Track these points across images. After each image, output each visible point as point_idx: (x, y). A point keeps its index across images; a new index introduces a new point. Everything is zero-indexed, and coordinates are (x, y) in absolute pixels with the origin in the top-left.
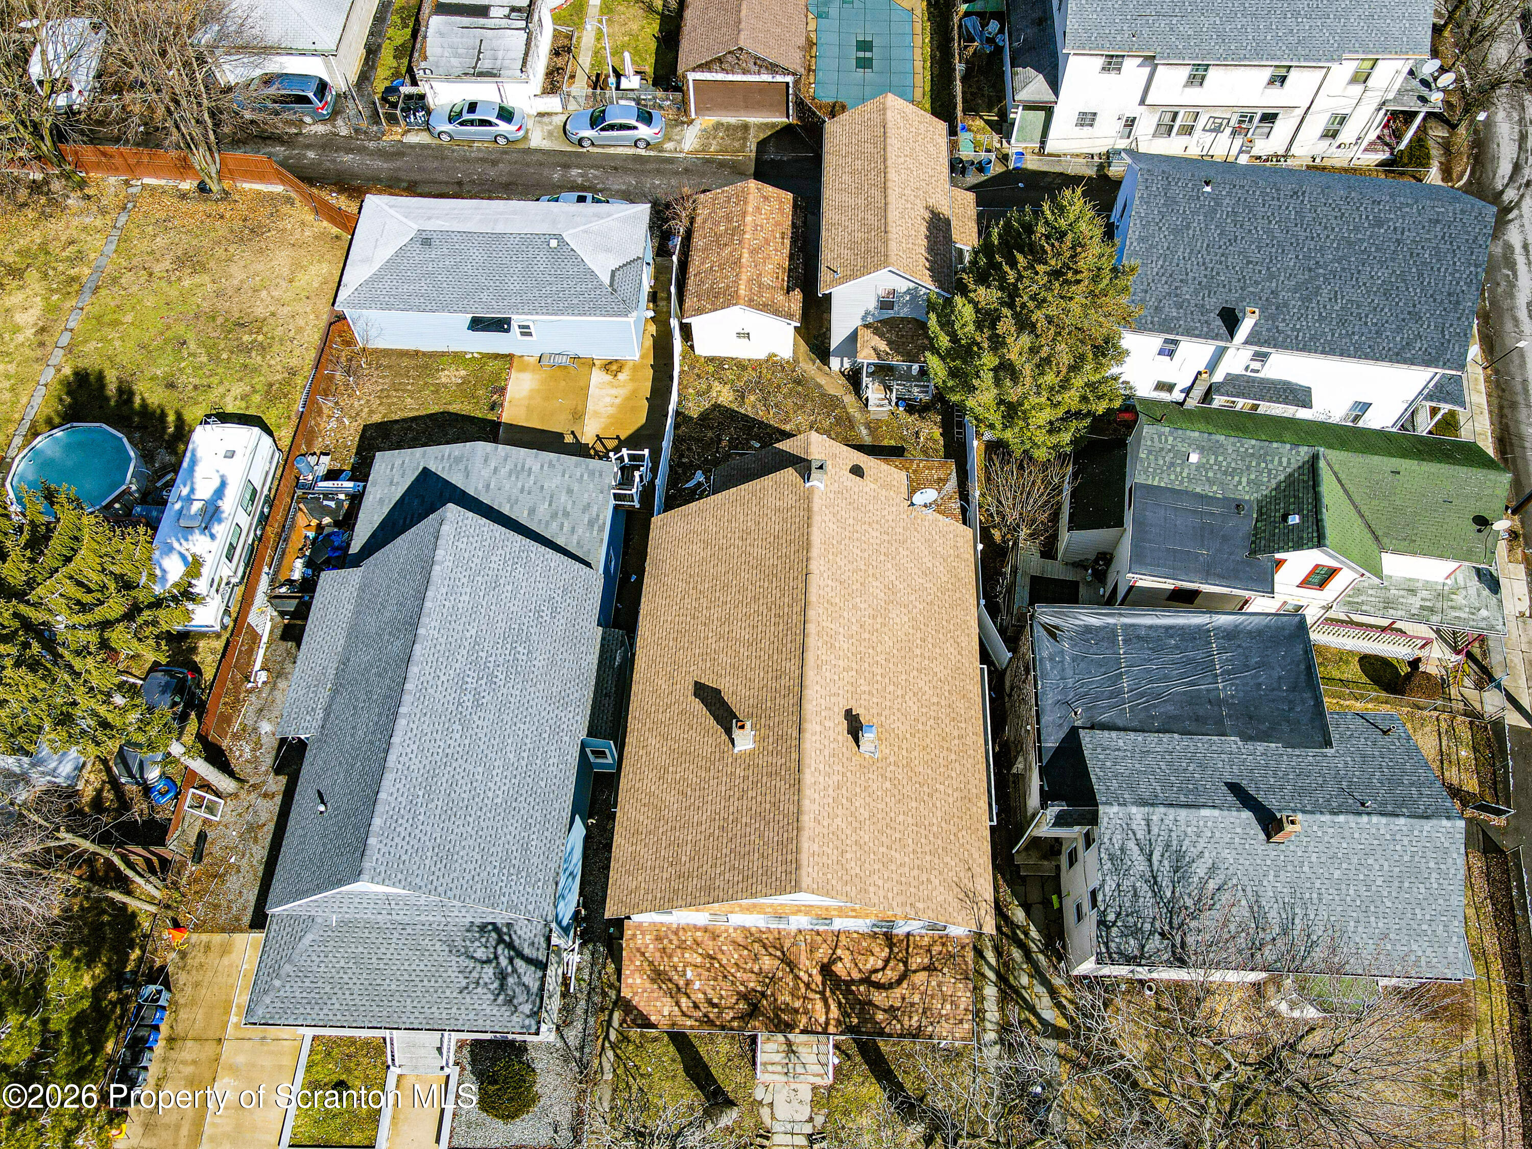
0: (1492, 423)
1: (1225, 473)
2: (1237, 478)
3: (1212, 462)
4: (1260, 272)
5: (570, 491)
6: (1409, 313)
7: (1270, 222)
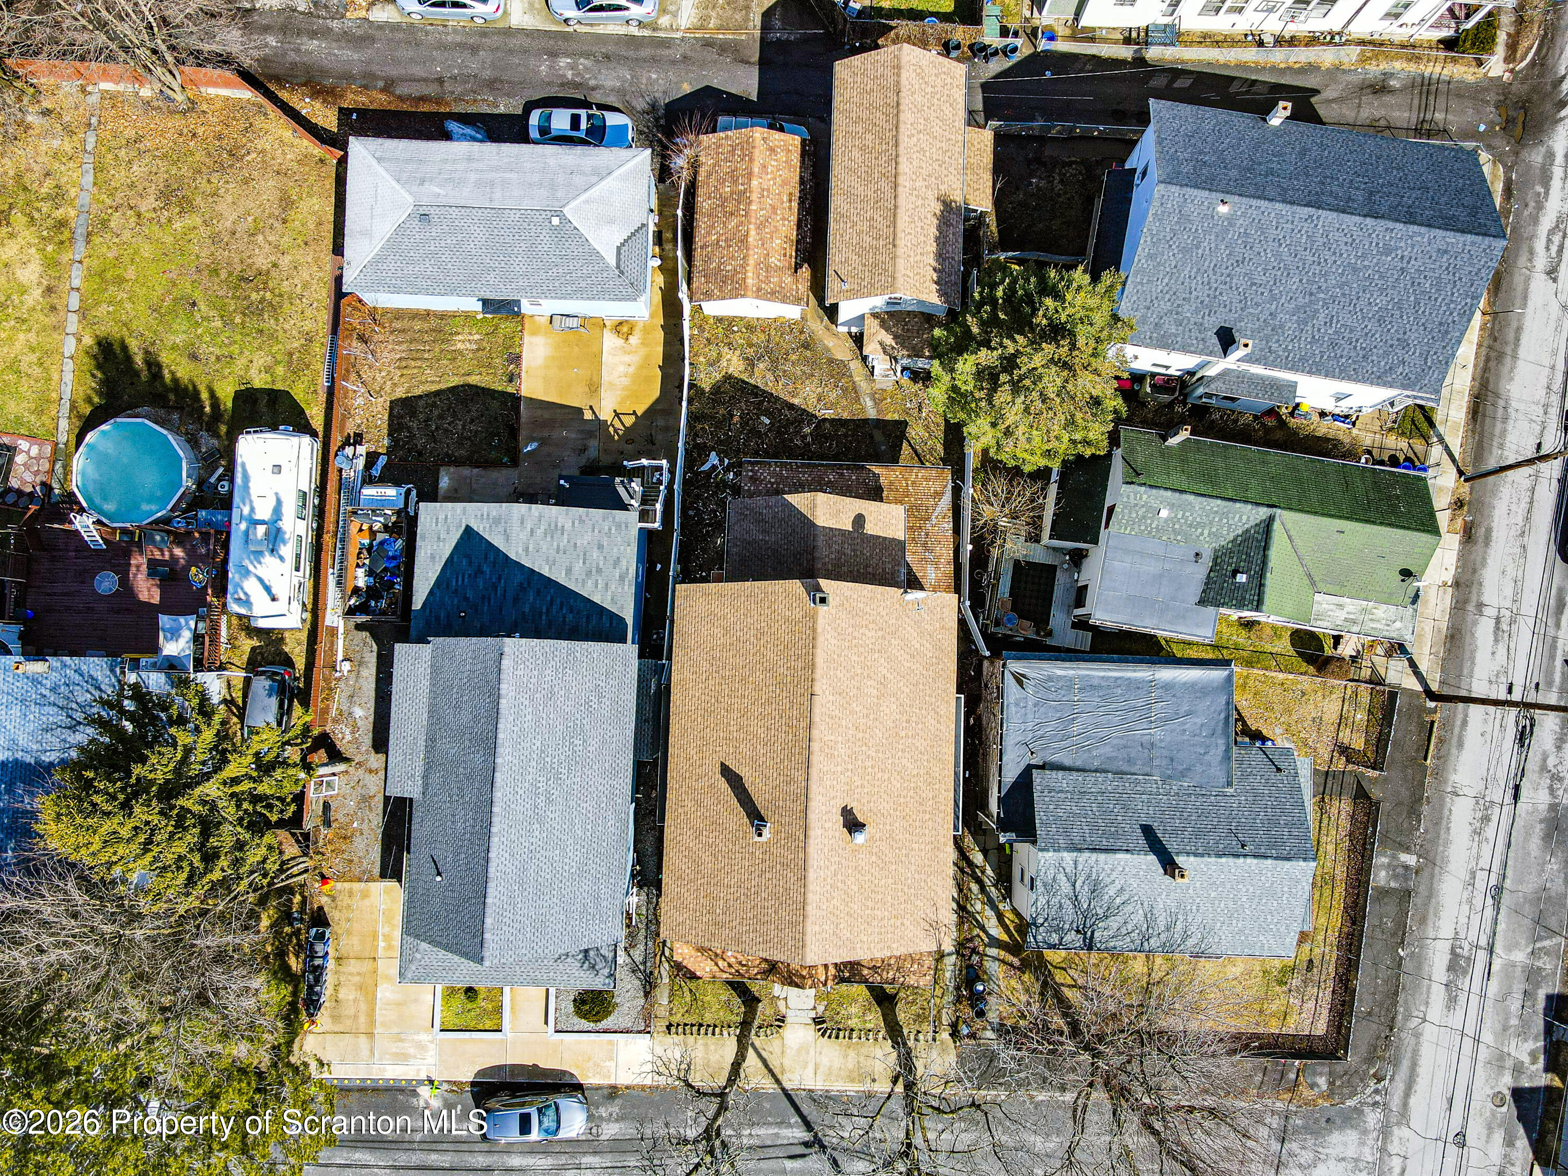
0: (1473, 379)
1: (1190, 526)
2: (1200, 530)
3: (1180, 516)
4: (1262, 294)
5: (600, 547)
6: (1398, 340)
7: (1280, 245)
